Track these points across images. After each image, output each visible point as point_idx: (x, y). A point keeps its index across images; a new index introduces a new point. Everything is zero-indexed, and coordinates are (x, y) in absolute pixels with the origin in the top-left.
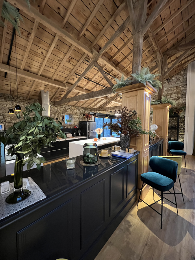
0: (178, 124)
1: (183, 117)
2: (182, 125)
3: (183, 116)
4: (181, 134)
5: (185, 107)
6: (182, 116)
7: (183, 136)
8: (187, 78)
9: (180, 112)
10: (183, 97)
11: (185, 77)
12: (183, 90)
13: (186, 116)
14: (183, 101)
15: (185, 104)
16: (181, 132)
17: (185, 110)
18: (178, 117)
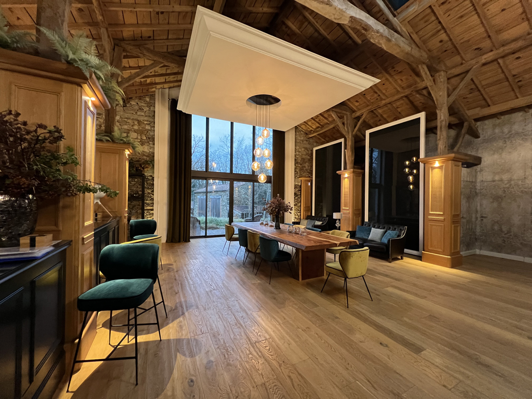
0: (143, 191)
1: (151, 178)
2: (149, 193)
3: (151, 176)
4: (149, 208)
5: (154, 160)
6: (149, 176)
7: (151, 212)
8: (154, 112)
9: (146, 167)
10: (151, 143)
11: (152, 108)
12: (150, 131)
13: (155, 176)
14: (150, 149)
15: (154, 156)
16: (148, 204)
17: (153, 166)
18: (143, 177)
